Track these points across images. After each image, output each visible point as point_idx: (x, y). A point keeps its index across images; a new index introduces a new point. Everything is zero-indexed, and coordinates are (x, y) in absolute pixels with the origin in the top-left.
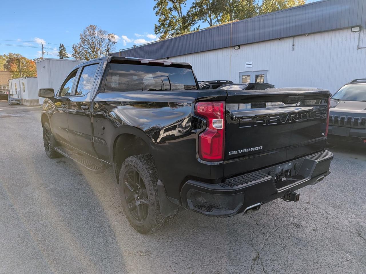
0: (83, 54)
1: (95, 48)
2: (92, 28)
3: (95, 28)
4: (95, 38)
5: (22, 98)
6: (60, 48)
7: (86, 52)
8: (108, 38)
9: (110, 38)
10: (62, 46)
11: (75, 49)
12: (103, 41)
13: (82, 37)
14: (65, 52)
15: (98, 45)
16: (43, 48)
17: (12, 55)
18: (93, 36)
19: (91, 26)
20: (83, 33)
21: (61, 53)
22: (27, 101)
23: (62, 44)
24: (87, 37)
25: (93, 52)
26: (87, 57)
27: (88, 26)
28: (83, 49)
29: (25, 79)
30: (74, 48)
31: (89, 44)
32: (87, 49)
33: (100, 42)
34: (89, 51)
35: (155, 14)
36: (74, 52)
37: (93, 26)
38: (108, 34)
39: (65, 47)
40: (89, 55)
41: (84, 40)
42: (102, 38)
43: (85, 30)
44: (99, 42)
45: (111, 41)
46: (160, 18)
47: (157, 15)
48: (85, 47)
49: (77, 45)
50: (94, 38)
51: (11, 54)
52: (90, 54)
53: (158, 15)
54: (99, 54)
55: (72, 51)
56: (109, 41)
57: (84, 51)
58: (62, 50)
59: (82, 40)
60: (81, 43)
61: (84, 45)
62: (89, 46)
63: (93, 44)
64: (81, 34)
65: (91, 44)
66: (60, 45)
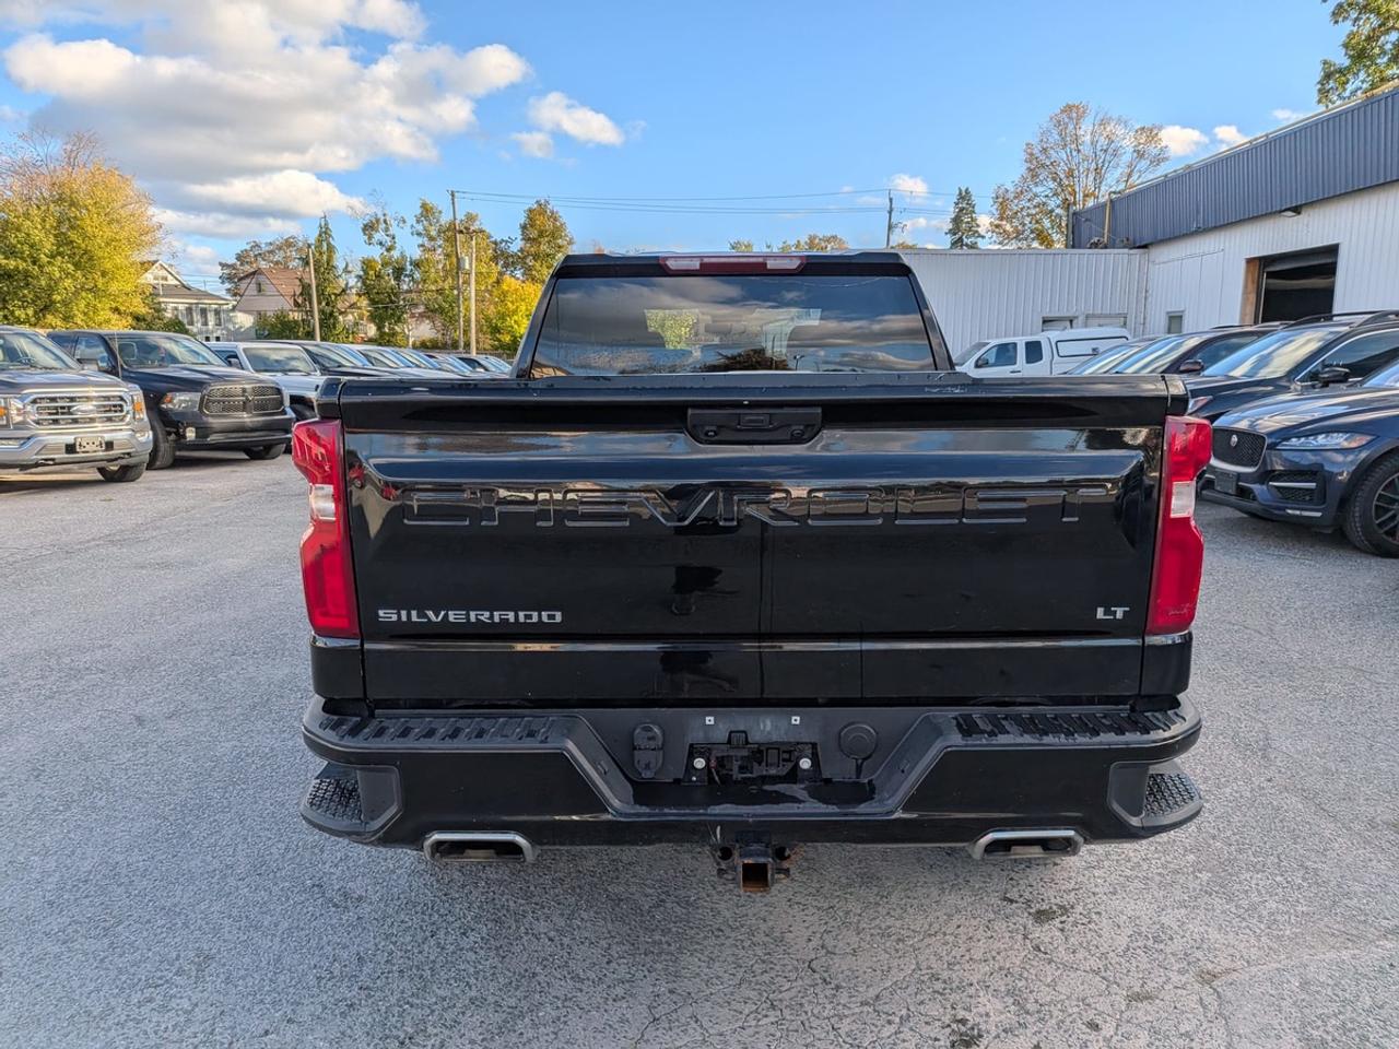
0: (1027, 220)
1: (1077, 190)
2: (1073, 112)
3: (1084, 112)
4: (1079, 151)
6: (957, 204)
7: (1041, 210)
8: (1135, 143)
9: (1140, 144)
10: (964, 197)
11: (1001, 204)
12: (1110, 162)
13: (1031, 154)
14: (974, 215)
15: (1091, 178)
16: (890, 212)
17: (817, 241)
18: (1073, 146)
19: (1068, 109)
20: (1035, 141)
21: (957, 220)
23: (963, 189)
24: (1052, 152)
26: (1042, 232)
27: (1058, 112)
28: (1030, 200)
30: (1000, 200)
31: (1055, 180)
33: (1100, 165)
34: (1052, 204)
35: (1329, 18)
36: (997, 213)
37: (1074, 106)
38: (1136, 128)
39: (973, 198)
40: (1052, 221)
41: (1036, 167)
42: (1105, 151)
43: (1045, 126)
44: (1093, 166)
45: (1143, 155)
46: (1355, 29)
47: (1336, 22)
48: (1039, 190)
49: (1011, 188)
50: (1074, 153)
51: (815, 237)
52: (1056, 216)
53: (1345, 19)
55: (992, 211)
56: (1135, 154)
57: (1035, 207)
58: (961, 210)
59: (1029, 165)
60: (1025, 179)
61: (1036, 184)
62: (1052, 185)
63: (1072, 176)
64: (1027, 144)
65: (1062, 176)
66: (958, 192)
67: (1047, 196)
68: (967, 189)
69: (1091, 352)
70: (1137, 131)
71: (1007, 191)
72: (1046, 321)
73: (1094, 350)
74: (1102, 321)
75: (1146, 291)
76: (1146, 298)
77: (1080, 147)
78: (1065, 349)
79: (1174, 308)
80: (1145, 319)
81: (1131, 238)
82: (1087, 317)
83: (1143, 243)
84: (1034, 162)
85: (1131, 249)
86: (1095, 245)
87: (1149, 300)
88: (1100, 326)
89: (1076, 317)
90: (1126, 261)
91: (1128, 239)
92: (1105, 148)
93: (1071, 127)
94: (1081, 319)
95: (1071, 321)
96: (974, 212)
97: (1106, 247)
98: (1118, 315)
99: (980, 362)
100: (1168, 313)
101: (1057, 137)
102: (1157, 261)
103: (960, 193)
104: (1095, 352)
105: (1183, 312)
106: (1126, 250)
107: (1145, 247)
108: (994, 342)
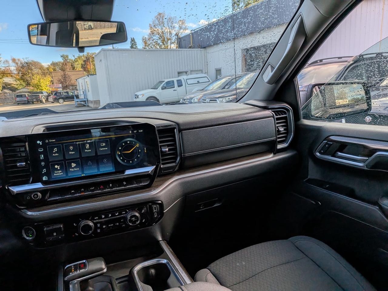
0: (153, 46)
1: (165, 38)
2: (161, 16)
3: (164, 15)
4: (164, 26)
5: (87, 99)
6: (131, 42)
7: (156, 44)
8: (179, 24)
9: (180, 25)
11: (145, 42)
12: (173, 30)
13: (151, 27)
14: (136, 46)
15: (168, 34)
18: (162, 25)
19: (160, 14)
20: (151, 23)
22: (92, 102)
23: (132, 38)
24: (157, 26)
25: (163, 43)
27: (157, 15)
28: (153, 40)
29: (88, 77)
30: (144, 40)
32: (157, 40)
33: (170, 31)
34: (159, 41)
36: (144, 44)
38: (178, 20)
39: (135, 40)
40: (160, 47)
41: (153, 31)
43: (154, 19)
45: (181, 28)
48: (155, 37)
49: (147, 37)
51: (89, 53)
52: (161, 45)
54: (169, 44)
55: (142, 44)
56: (179, 28)
57: (154, 43)
58: (133, 44)
59: (151, 30)
60: (150, 34)
61: (154, 36)
62: (159, 36)
63: (163, 33)
64: (150, 24)
65: (161, 34)
66: (131, 39)
67: (157, 39)
68: (133, 38)
69: (197, 82)
70: (179, 21)
71: (146, 38)
72: (179, 73)
73: (198, 81)
74: (197, 72)
75: (207, 62)
76: (207, 65)
77: (164, 25)
78: (189, 82)
79: (218, 67)
80: (207, 71)
81: (201, 45)
82: (191, 71)
83: (204, 47)
84: (152, 29)
85: (201, 48)
86: (190, 47)
87: (208, 65)
88: (197, 74)
89: (188, 71)
90: (200, 52)
91: (200, 45)
92: (171, 25)
93: (161, 19)
94: (189, 72)
95: (186, 73)
96: (136, 44)
97: (193, 48)
98: (200, 70)
99: (163, 88)
100: (215, 69)
101: (158, 22)
102: (209, 52)
103: (132, 39)
104: (198, 82)
105: (221, 68)
106: (200, 49)
107: (205, 48)
108: (166, 80)
